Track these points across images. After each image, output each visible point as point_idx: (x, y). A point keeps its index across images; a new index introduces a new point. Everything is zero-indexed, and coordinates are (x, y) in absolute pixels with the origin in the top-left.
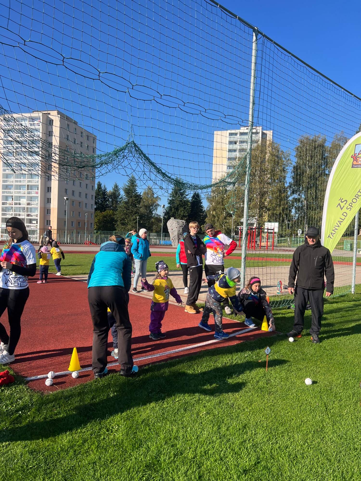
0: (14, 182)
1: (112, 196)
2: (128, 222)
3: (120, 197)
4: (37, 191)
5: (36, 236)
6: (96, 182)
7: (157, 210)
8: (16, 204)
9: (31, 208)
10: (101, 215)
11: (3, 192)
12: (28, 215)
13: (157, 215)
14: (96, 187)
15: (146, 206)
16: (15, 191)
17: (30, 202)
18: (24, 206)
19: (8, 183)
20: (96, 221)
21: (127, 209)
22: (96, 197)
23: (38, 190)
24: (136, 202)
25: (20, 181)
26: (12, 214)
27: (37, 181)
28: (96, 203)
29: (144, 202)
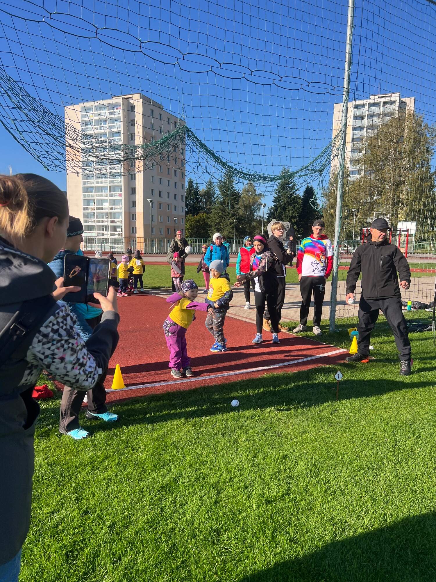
0: (95, 183)
1: (206, 195)
2: (224, 228)
3: (215, 196)
4: (120, 193)
5: (121, 245)
6: (187, 180)
7: (259, 211)
8: (98, 209)
9: (115, 213)
10: (193, 219)
11: (84, 196)
12: (112, 222)
13: (260, 217)
14: (187, 185)
15: (246, 207)
16: (96, 194)
17: (113, 206)
18: (106, 211)
19: (89, 185)
20: (188, 226)
21: (222, 211)
22: (186, 198)
23: (121, 191)
24: (233, 201)
25: (102, 182)
26: (95, 221)
27: (120, 181)
28: (187, 205)
29: (243, 201)
